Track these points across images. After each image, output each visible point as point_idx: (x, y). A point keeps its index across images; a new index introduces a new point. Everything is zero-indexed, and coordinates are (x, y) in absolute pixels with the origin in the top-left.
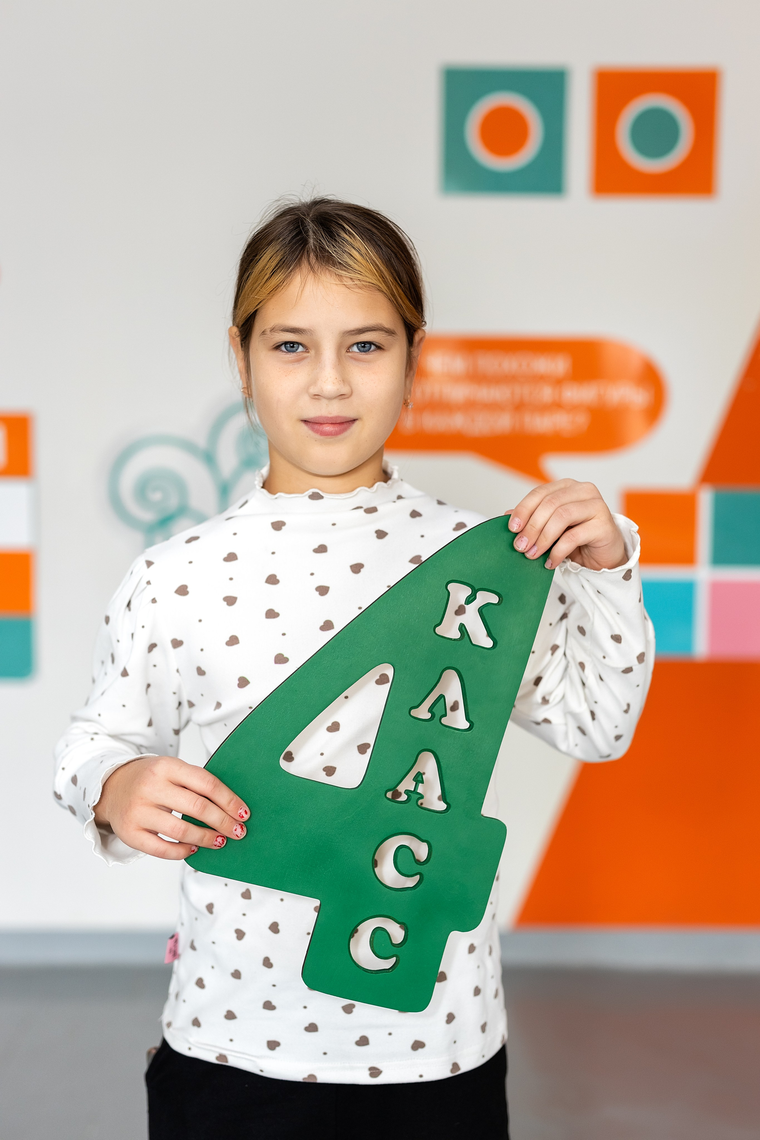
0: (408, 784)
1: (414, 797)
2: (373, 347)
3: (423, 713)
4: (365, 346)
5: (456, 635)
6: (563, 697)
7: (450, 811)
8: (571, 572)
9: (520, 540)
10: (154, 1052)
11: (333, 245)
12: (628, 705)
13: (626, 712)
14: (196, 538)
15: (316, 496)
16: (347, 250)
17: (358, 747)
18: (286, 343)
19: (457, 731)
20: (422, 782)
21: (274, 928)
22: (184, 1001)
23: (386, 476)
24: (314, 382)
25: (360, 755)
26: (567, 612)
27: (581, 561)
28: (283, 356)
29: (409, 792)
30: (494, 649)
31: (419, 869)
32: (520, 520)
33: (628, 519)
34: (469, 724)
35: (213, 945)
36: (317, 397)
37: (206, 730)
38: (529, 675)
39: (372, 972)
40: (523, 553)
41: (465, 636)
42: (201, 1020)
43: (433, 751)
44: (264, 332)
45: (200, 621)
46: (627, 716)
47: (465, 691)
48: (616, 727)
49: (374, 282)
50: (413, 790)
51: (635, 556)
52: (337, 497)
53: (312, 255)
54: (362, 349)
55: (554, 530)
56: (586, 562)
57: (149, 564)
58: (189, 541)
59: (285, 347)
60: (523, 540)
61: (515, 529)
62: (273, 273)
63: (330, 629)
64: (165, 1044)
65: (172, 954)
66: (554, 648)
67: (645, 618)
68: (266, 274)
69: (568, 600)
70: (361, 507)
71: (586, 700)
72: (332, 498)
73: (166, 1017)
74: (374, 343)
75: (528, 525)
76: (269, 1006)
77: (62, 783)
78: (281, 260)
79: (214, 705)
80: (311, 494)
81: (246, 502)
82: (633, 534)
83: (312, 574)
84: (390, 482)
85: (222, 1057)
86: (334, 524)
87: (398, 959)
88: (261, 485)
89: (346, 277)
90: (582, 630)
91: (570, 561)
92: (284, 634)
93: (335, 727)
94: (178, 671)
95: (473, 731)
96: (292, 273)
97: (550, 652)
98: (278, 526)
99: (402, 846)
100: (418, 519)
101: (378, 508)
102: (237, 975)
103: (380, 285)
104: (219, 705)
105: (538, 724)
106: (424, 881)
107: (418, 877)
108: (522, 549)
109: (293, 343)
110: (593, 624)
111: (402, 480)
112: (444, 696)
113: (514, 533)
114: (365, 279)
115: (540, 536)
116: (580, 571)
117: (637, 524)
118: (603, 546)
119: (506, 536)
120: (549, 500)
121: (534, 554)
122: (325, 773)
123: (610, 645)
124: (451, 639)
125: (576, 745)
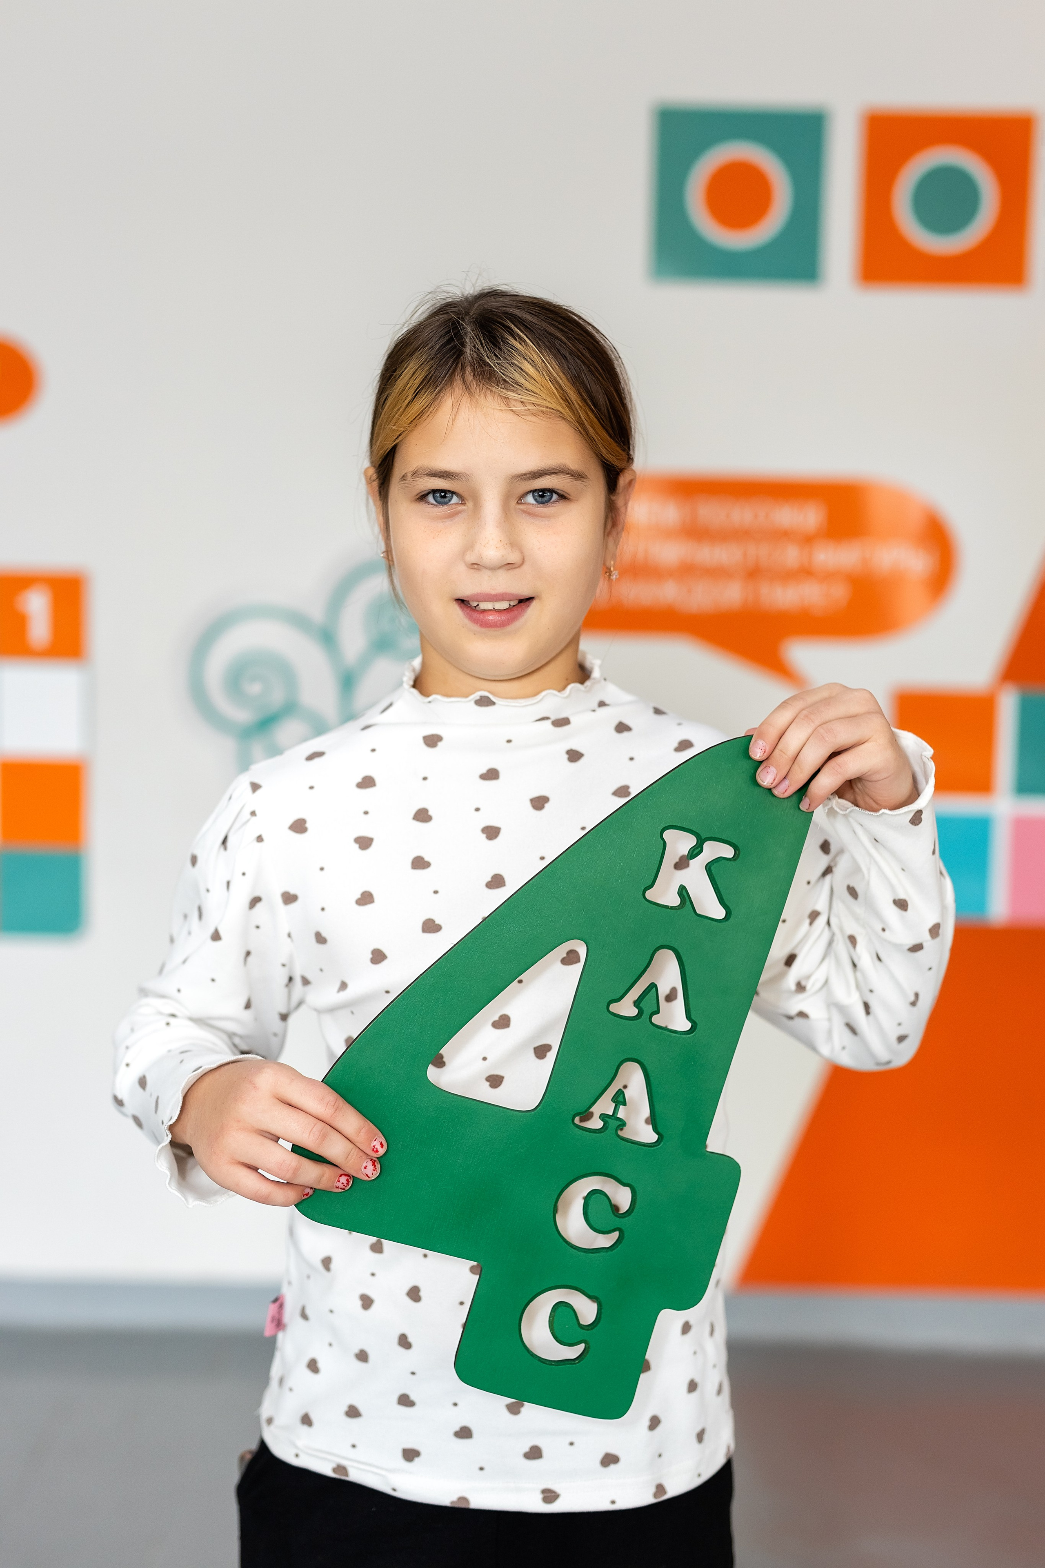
0: (604, 1105)
1: (613, 1124)
2: (555, 497)
3: (626, 1008)
4: (544, 495)
5: (675, 901)
6: (826, 982)
7: (662, 1143)
8: (837, 812)
9: (765, 771)
10: (249, 1457)
11: (496, 356)
12: (917, 995)
13: (913, 1004)
14: (320, 754)
15: (484, 702)
16: (516, 363)
17: (535, 1049)
18: (434, 491)
19: (674, 1035)
20: (624, 1104)
21: (414, 1294)
22: (291, 1390)
23: (582, 674)
24: (469, 546)
25: (538, 1061)
26: (832, 864)
27: (852, 798)
28: (431, 509)
29: (606, 1117)
30: (726, 921)
31: (619, 1222)
32: (765, 744)
33: (920, 740)
34: (690, 1025)
35: (330, 1314)
36: (475, 566)
37: (327, 1019)
38: (777, 951)
39: (551, 1363)
40: (770, 789)
41: (687, 903)
42: (313, 1416)
43: (640, 1061)
44: (404, 477)
45: (322, 869)
46: (915, 1009)
47: (686, 979)
48: (899, 1024)
49: (554, 406)
50: (611, 1114)
51: (928, 789)
52: (513, 704)
53: (468, 370)
54: (540, 499)
55: (812, 757)
56: (860, 800)
57: (255, 787)
58: (310, 758)
59: (433, 496)
60: (769, 771)
61: (758, 756)
62: (417, 394)
63: (500, 887)
64: (263, 1447)
65: (275, 1323)
66: (814, 916)
67: (941, 873)
68: (407, 396)
69: (833, 848)
70: (548, 718)
71: (858, 986)
72: (507, 706)
73: (266, 1411)
74: (556, 490)
75: (777, 751)
76: (405, 1401)
77: (125, 1084)
78: (427, 376)
79: (338, 985)
80: (478, 698)
81: (391, 705)
82: (926, 760)
83: (477, 810)
84: (588, 683)
85: (340, 1469)
86: (509, 741)
87: (587, 1346)
88: (412, 683)
89: (515, 400)
90: (853, 892)
91: (837, 798)
92: (436, 892)
93: (503, 1022)
94: (289, 935)
95: (695, 1034)
96: (442, 394)
97: (808, 921)
98: (432, 741)
99: (595, 1192)
100: (626, 734)
101: (572, 719)
102: (362, 1356)
103: (563, 411)
104: (344, 986)
105: (790, 1018)
106: (625, 1239)
107: (616, 1234)
108: (767, 783)
109: (445, 491)
110: (868, 883)
111: (605, 679)
112: (656, 986)
113: (758, 761)
114: (539, 402)
115: (793, 766)
116: (851, 812)
117: (931, 746)
118: (882, 780)
119: (745, 765)
120: (806, 716)
121: (785, 790)
122: (488, 1083)
123: (892, 913)
124: (666, 907)
125: (844, 1048)
